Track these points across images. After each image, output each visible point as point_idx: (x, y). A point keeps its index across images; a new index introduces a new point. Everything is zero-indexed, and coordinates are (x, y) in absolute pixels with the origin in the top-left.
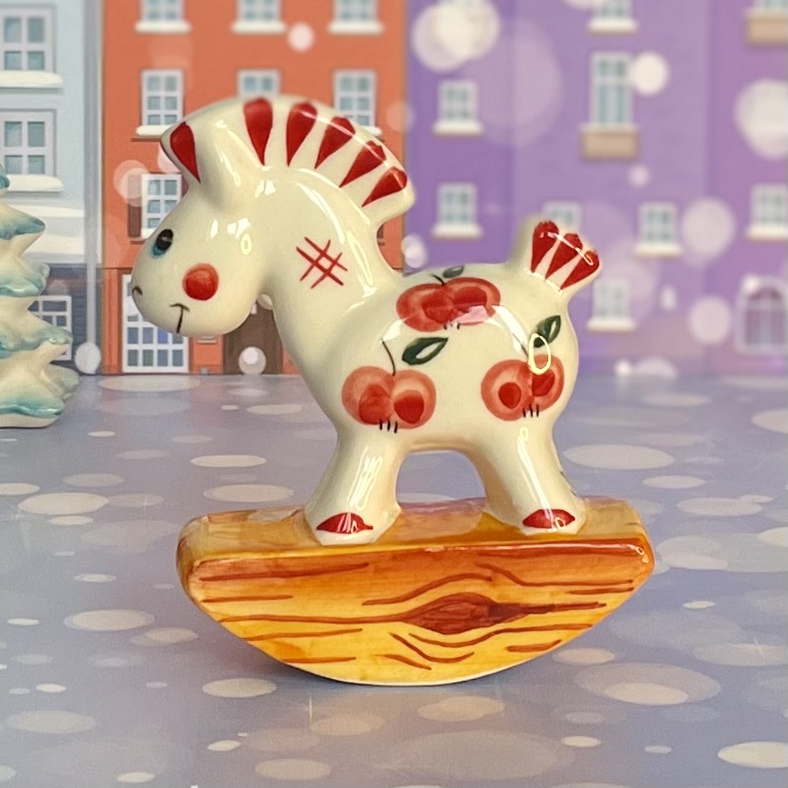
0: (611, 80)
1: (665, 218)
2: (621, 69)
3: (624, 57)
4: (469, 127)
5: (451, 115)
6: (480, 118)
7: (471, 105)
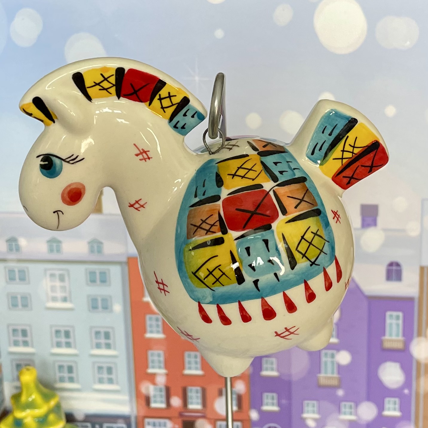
0: (329, 359)
1: (351, 407)
2: (333, 356)
3: (334, 352)
4: (274, 373)
5: (267, 369)
6: (278, 371)
7: (275, 366)
